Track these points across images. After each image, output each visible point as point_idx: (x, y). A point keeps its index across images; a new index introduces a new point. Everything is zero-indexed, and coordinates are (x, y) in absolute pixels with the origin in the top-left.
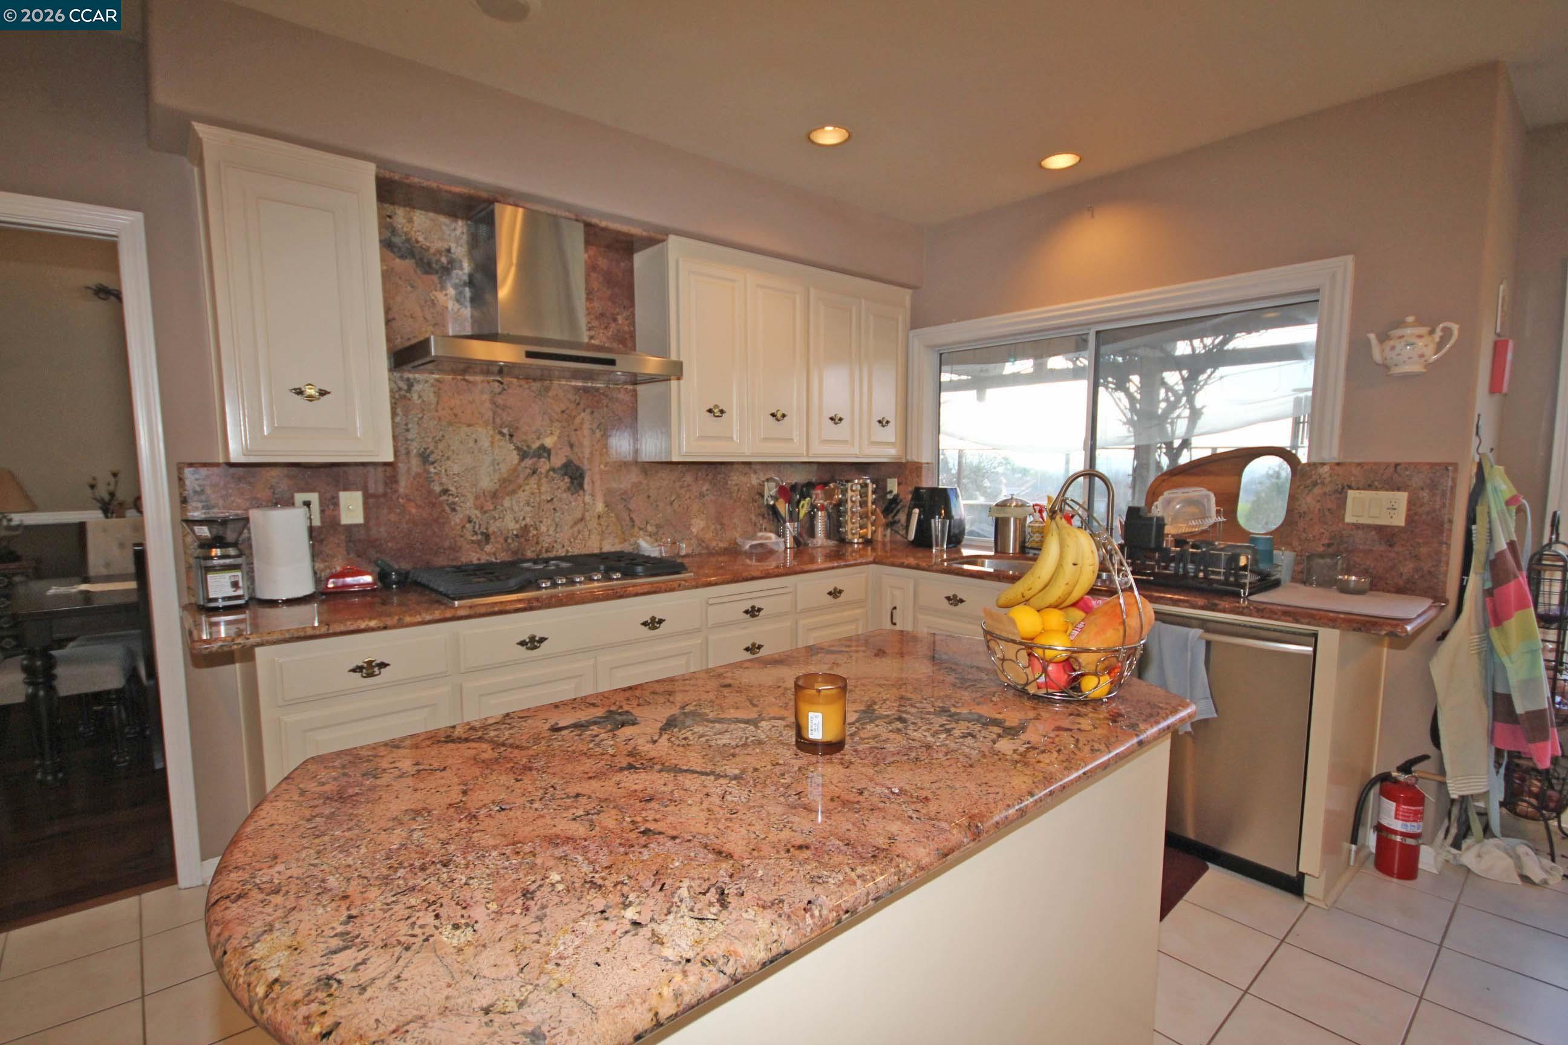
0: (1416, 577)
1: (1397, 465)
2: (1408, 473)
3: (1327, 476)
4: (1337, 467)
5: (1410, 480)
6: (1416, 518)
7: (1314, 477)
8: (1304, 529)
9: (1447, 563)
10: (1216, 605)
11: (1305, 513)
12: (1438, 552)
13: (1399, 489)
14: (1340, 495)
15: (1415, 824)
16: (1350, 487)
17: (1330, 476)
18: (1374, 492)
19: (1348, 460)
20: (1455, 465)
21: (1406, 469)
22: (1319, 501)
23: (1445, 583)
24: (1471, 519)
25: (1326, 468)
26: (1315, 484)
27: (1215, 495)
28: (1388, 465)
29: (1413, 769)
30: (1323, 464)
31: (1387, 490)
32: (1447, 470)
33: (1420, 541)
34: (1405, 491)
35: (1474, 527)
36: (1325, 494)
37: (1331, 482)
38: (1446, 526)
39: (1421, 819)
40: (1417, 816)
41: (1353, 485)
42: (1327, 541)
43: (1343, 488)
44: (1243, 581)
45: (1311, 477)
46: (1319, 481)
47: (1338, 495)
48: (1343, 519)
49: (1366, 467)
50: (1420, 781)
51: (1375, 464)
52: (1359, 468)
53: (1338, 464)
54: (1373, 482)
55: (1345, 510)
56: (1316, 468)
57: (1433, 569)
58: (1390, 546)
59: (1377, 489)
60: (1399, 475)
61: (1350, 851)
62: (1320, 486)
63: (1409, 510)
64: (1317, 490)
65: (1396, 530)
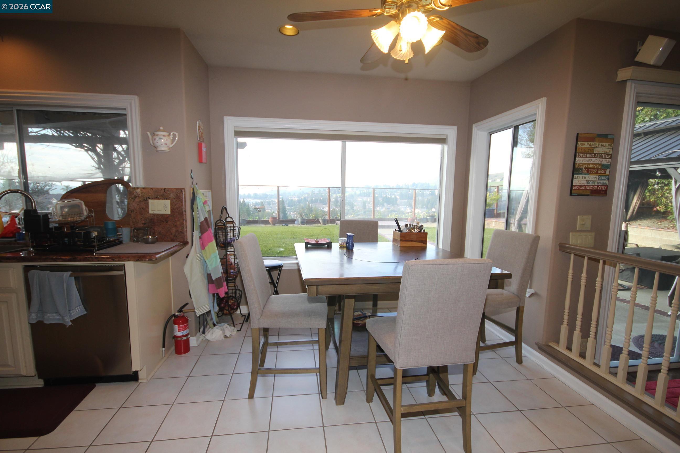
0: (177, 234)
1: (165, 189)
2: (169, 192)
3: (140, 193)
4: (143, 190)
5: (170, 195)
6: (174, 210)
7: (135, 194)
8: (134, 217)
9: (186, 228)
10: (76, 258)
11: (133, 210)
12: (183, 224)
13: (167, 199)
14: (146, 201)
15: (185, 331)
16: (150, 199)
17: (141, 193)
18: (158, 200)
19: (147, 187)
20: (184, 189)
21: (168, 191)
22: (138, 205)
23: (186, 235)
24: (193, 210)
25: (139, 190)
26: (136, 197)
27: (85, 202)
28: (161, 189)
29: (183, 310)
30: (138, 188)
31: (163, 199)
32: (182, 191)
33: (176, 219)
34: (168, 199)
35: (194, 213)
36: (140, 201)
37: (142, 196)
38: (184, 213)
39: (188, 328)
40: (186, 327)
41: (150, 197)
42: (143, 222)
43: (147, 199)
44: (94, 244)
45: (133, 194)
46: (137, 196)
47: (145, 202)
48: (149, 212)
49: (154, 190)
50: (185, 313)
51: (157, 188)
52: (151, 190)
53: (144, 188)
54: (157, 196)
55: (149, 208)
56: (135, 190)
57: (182, 230)
58: (167, 222)
59: (159, 199)
60: (166, 193)
61: (163, 351)
62: (138, 198)
63: (171, 207)
64: (137, 200)
65: (168, 215)
